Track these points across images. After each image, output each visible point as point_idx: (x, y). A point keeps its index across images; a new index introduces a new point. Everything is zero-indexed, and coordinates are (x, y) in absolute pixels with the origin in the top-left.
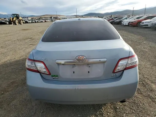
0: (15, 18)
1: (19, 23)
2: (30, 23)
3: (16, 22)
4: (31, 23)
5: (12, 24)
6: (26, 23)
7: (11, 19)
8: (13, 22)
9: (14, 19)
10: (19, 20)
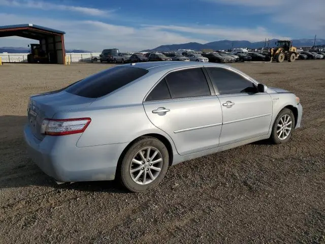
0: (280, 49)
1: (287, 58)
2: (318, 59)
3: (280, 57)
4: (322, 59)
5: (270, 60)
6: (308, 59)
7: (272, 50)
8: (273, 56)
9: (278, 52)
10: (289, 52)
